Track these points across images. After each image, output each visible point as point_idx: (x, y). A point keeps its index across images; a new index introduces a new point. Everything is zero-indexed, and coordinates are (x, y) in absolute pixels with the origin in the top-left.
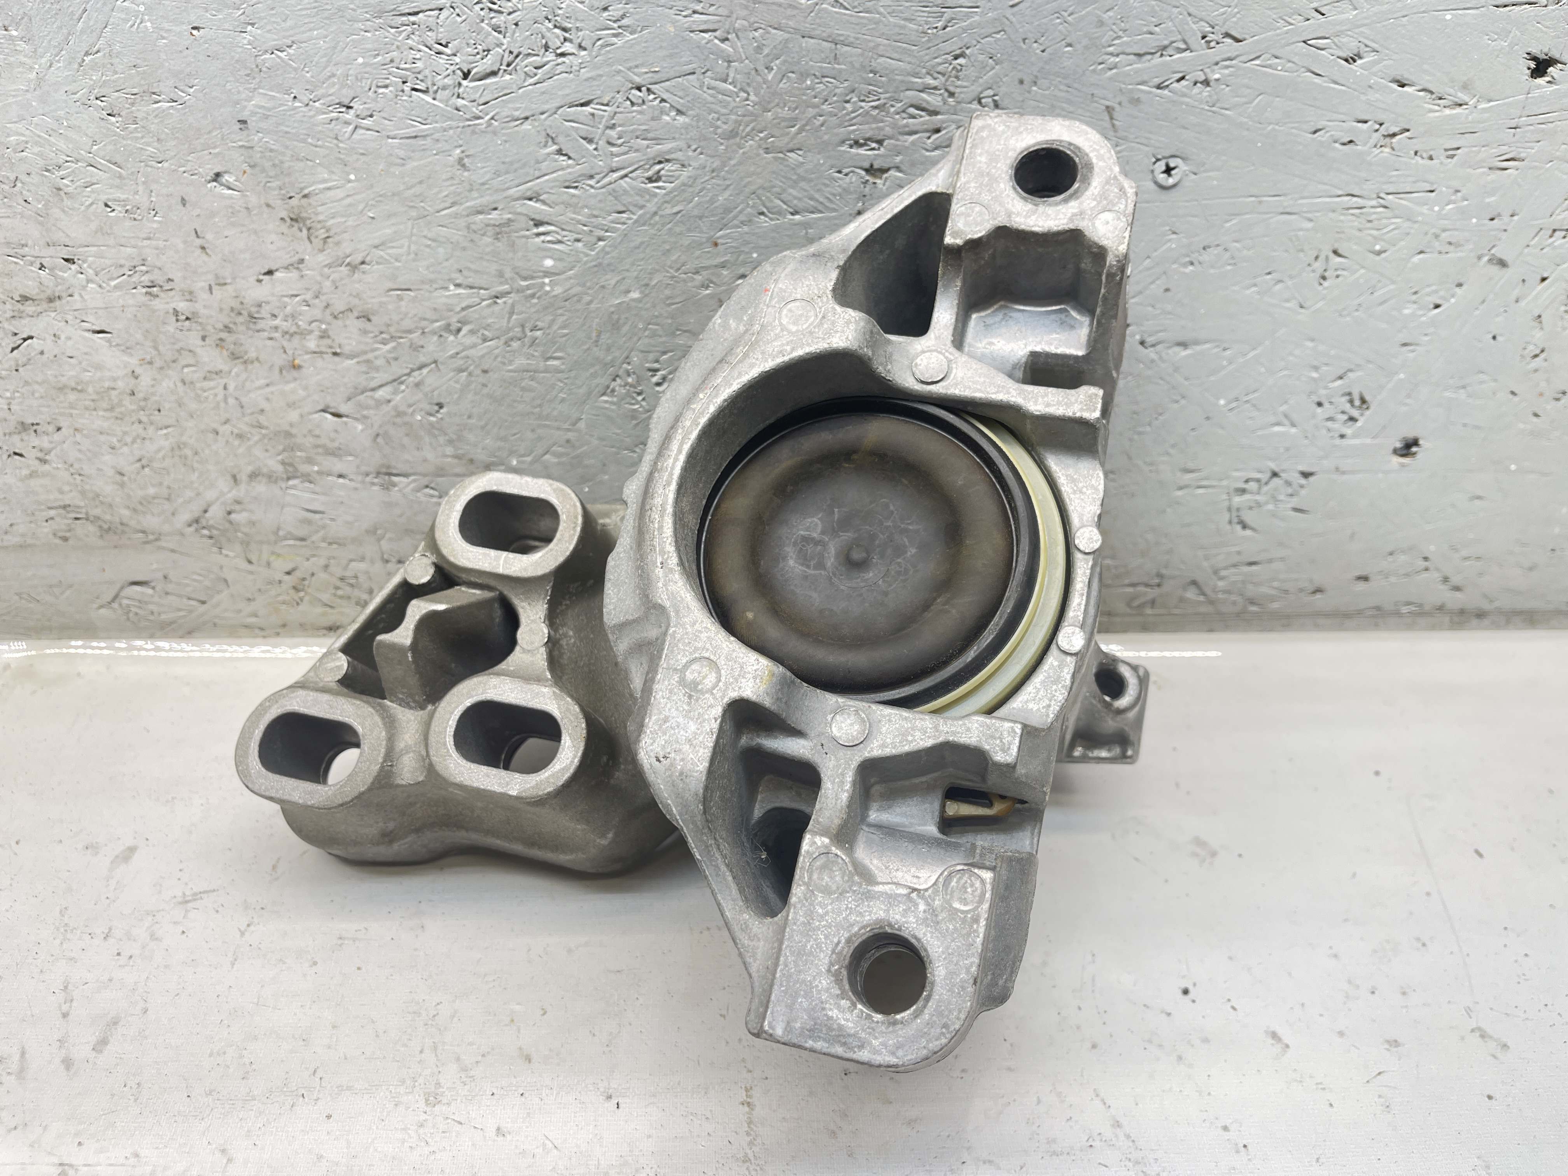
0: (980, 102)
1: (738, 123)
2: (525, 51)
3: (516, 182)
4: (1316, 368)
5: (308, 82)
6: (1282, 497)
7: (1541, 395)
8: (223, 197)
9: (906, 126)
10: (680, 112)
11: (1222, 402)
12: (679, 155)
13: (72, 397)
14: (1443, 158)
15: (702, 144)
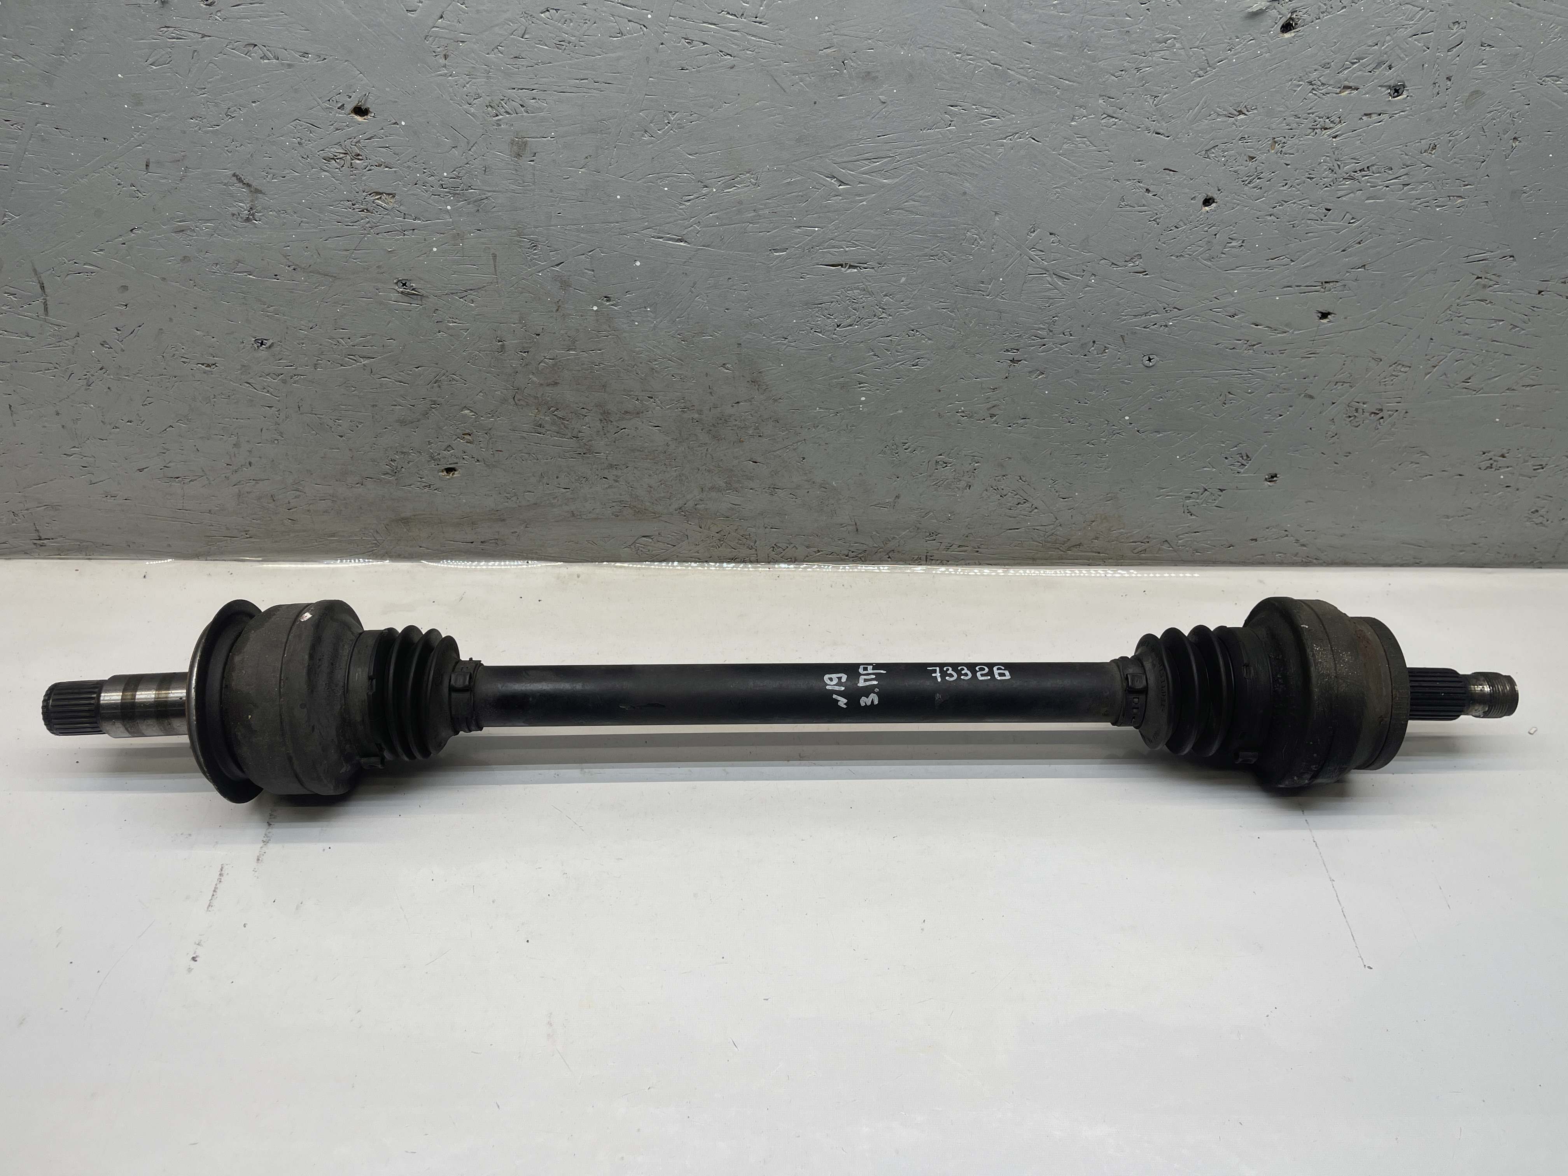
0: (1064, 334)
1: (955, 343)
2: (865, 317)
3: (854, 367)
4: (1223, 443)
5: (770, 329)
6: (1210, 501)
7: (1338, 454)
8: (725, 373)
9: (1029, 343)
10: (929, 339)
11: (1178, 457)
12: (927, 356)
13: (637, 453)
14: (1278, 354)
15: (938, 351)
